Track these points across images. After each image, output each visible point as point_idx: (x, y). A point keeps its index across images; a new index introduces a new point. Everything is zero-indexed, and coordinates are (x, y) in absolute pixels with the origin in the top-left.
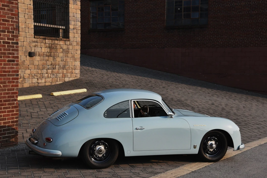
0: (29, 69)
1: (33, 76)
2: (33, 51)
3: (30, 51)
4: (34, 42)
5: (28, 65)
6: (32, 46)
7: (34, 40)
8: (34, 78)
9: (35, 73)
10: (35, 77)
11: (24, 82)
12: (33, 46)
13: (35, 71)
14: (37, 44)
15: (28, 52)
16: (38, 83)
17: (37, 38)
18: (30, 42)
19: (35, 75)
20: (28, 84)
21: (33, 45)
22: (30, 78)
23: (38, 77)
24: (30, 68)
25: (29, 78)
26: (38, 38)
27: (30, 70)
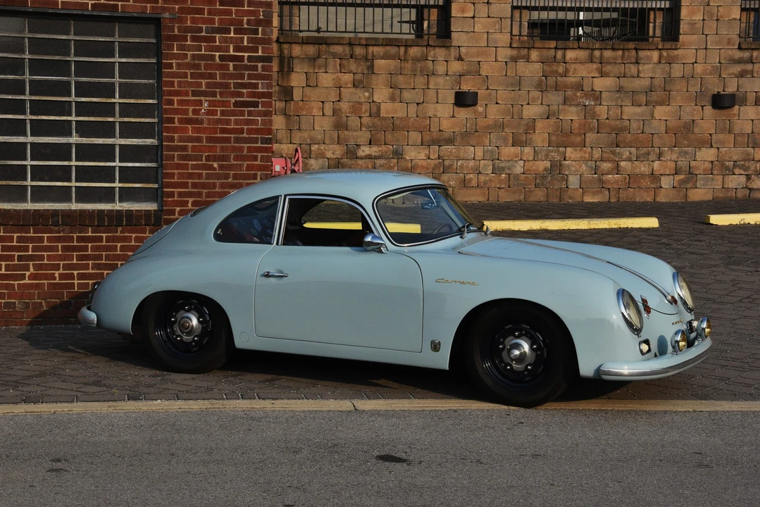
0: (712, 146)
1: (727, 168)
2: (731, 89)
3: (717, 89)
4: (740, 61)
5: (711, 135)
6: (729, 75)
7: (738, 54)
8: (734, 174)
9: (735, 158)
10: (737, 171)
11: (689, 186)
12: (734, 74)
13: (736, 154)
14: (749, 67)
15: (710, 95)
16: (749, 189)
17: (752, 49)
18: (720, 63)
19: (738, 163)
20: (705, 190)
21: (731, 71)
22: (715, 172)
23: (750, 172)
24: (716, 143)
25: (712, 174)
26: (756, 49)
27: (718, 148)
